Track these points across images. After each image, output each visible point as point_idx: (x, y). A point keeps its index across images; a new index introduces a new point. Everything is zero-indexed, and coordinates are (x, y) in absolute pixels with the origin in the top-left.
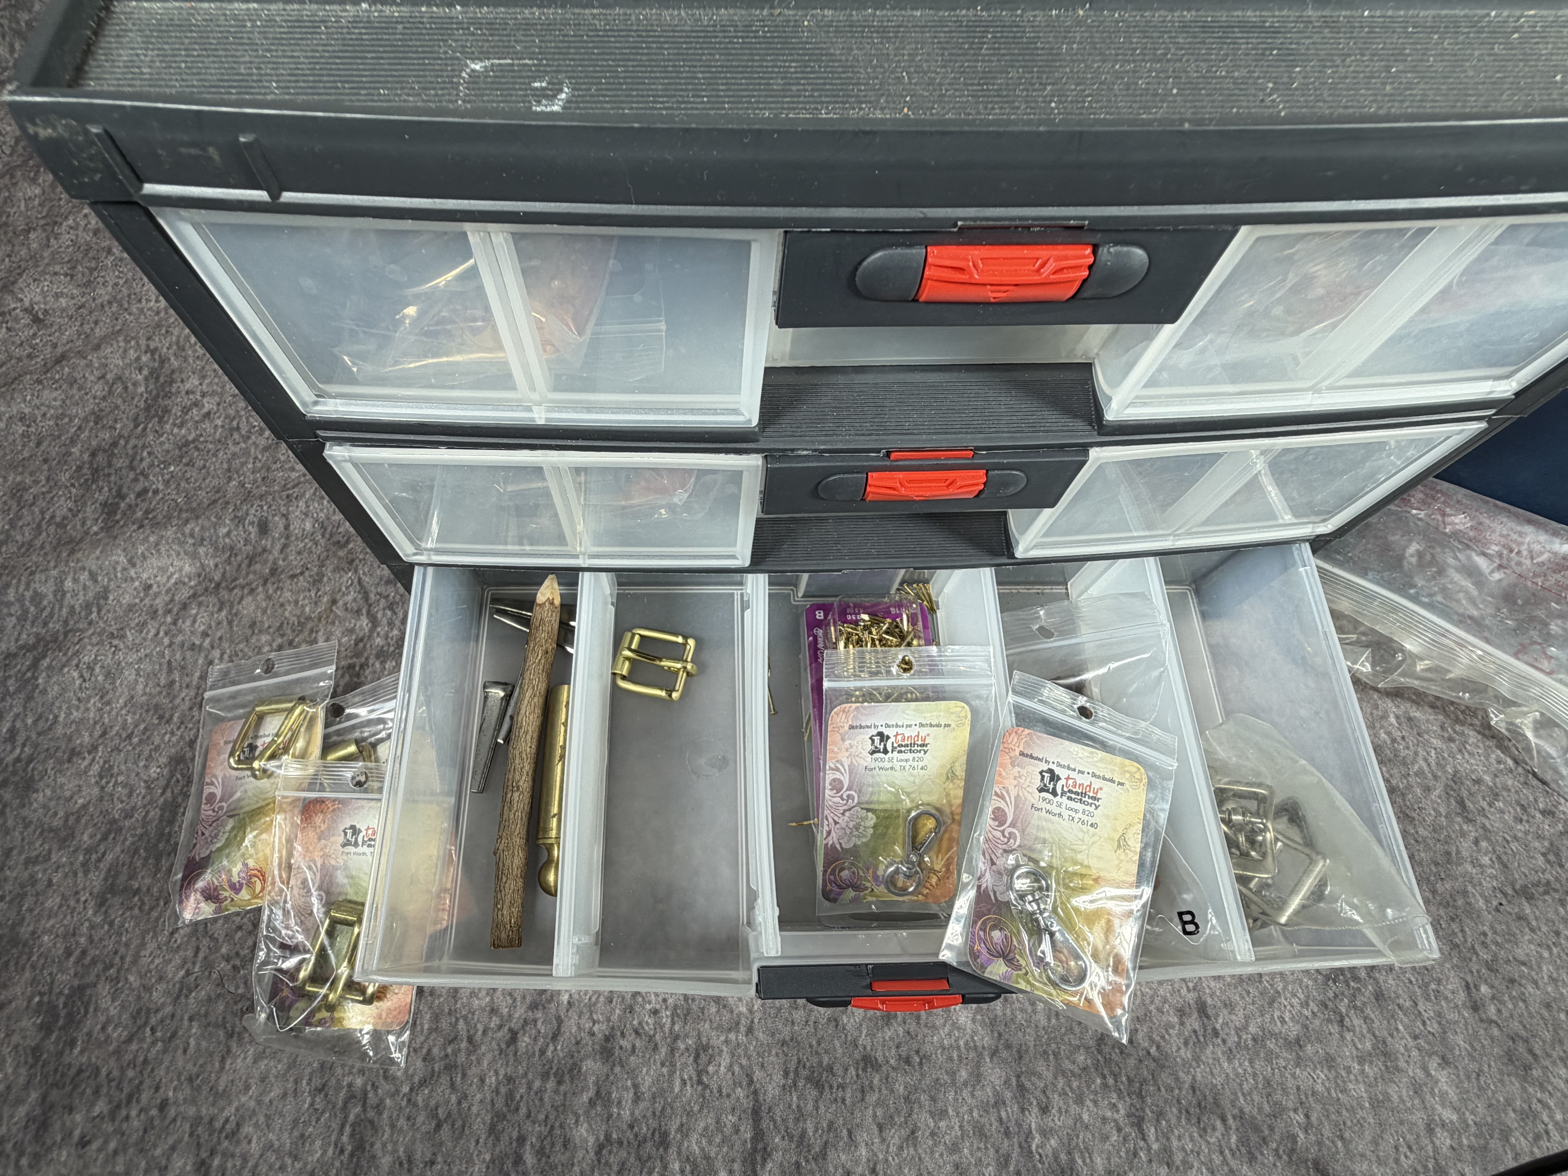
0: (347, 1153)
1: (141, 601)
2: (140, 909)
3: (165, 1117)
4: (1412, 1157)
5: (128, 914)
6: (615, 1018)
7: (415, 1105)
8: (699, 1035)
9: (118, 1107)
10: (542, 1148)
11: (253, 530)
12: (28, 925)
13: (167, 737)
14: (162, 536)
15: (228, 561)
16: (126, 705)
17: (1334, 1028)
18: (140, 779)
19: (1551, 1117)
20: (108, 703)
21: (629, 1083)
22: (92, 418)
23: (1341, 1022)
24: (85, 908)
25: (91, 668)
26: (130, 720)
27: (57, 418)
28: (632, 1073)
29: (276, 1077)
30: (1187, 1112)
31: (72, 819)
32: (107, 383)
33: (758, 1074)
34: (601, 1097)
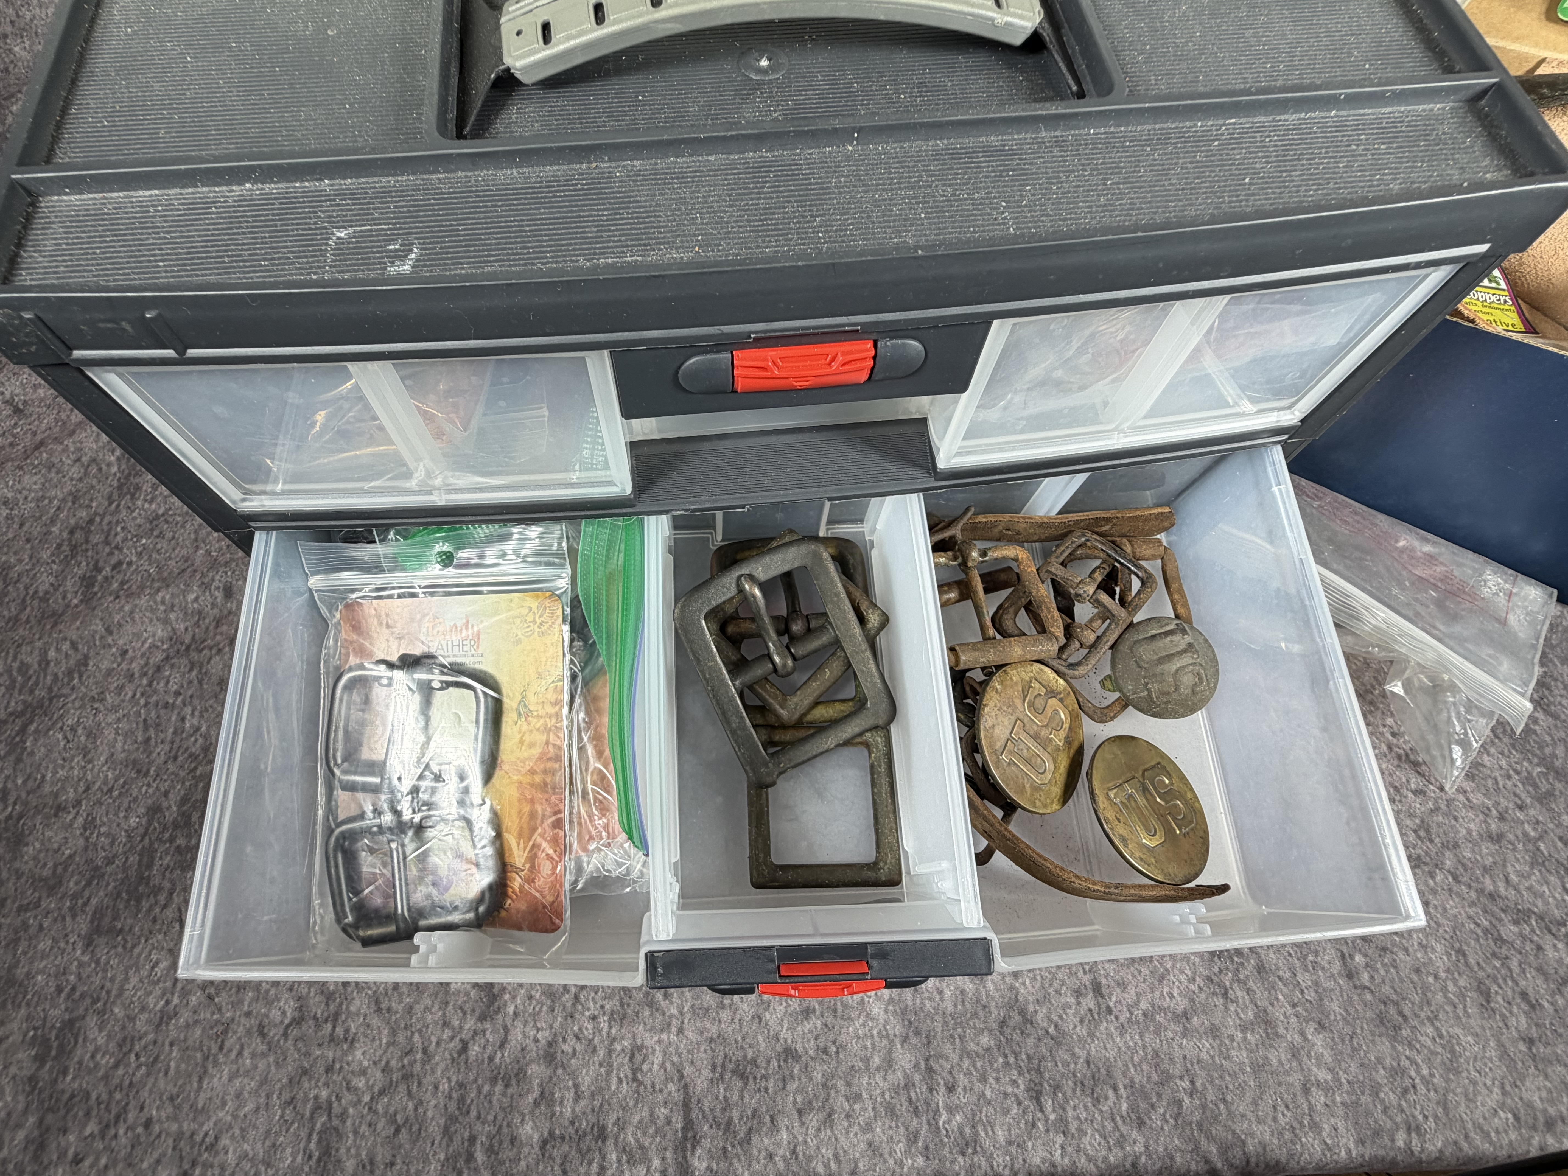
0: (315, 1158)
1: (119, 665)
2: (124, 947)
3: (150, 1134)
4: (1289, 1114)
5: (112, 952)
6: (556, 1025)
7: (376, 1112)
8: (634, 1038)
9: (107, 1126)
10: (491, 1146)
11: (219, 595)
12: (23, 967)
13: (144, 789)
14: (136, 606)
15: (197, 625)
16: (106, 762)
17: (1219, 1001)
18: (121, 829)
19: (1418, 1072)
20: (90, 761)
21: (570, 1083)
22: (70, 498)
23: (1225, 995)
24: (74, 949)
25: (73, 729)
26: (110, 775)
27: (38, 500)
28: (573, 1075)
29: (250, 1093)
30: (1082, 1083)
31: (60, 869)
32: (83, 465)
33: (688, 1070)
34: (545, 1097)
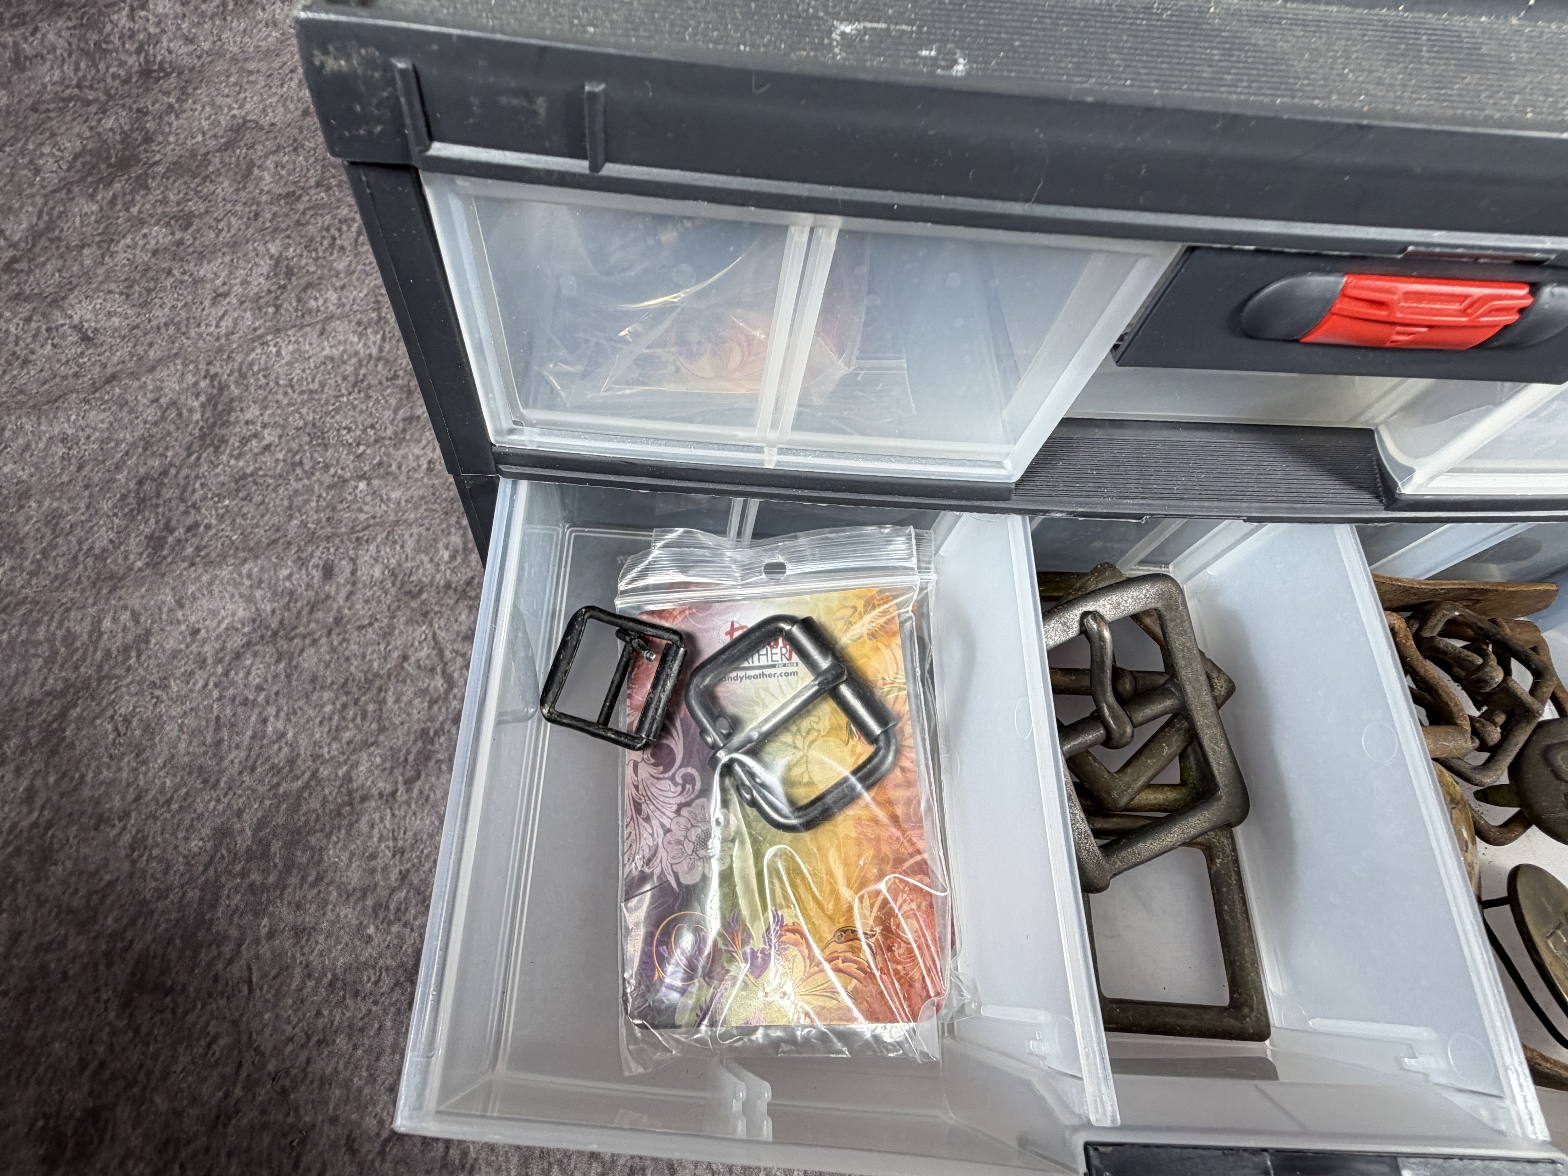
1: (187, 647)
2: (173, 1012)
5: (157, 1019)
11: (317, 574)
12: (36, 1028)
13: (212, 805)
14: (216, 576)
15: (287, 607)
16: (165, 766)
18: (179, 854)
20: (145, 762)
22: (142, 443)
24: (106, 1009)
25: (127, 721)
26: (169, 783)
27: (102, 441)
31: (95, 899)
32: (161, 406)
